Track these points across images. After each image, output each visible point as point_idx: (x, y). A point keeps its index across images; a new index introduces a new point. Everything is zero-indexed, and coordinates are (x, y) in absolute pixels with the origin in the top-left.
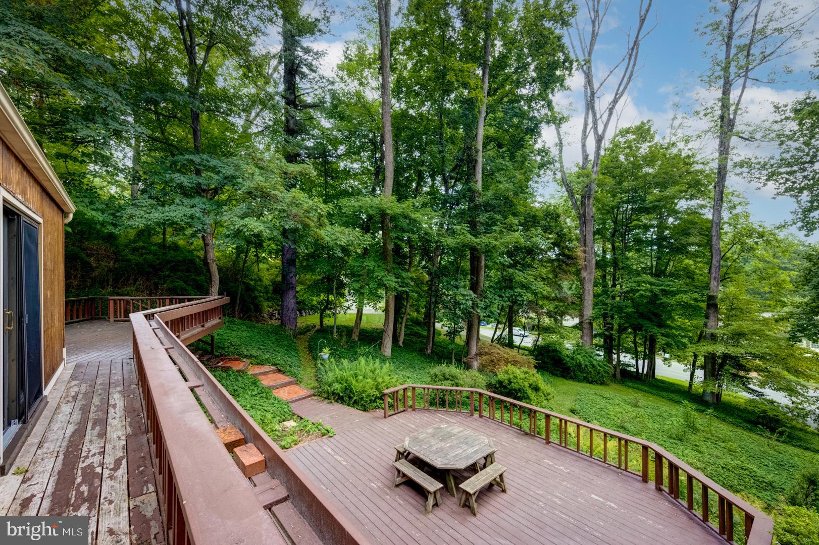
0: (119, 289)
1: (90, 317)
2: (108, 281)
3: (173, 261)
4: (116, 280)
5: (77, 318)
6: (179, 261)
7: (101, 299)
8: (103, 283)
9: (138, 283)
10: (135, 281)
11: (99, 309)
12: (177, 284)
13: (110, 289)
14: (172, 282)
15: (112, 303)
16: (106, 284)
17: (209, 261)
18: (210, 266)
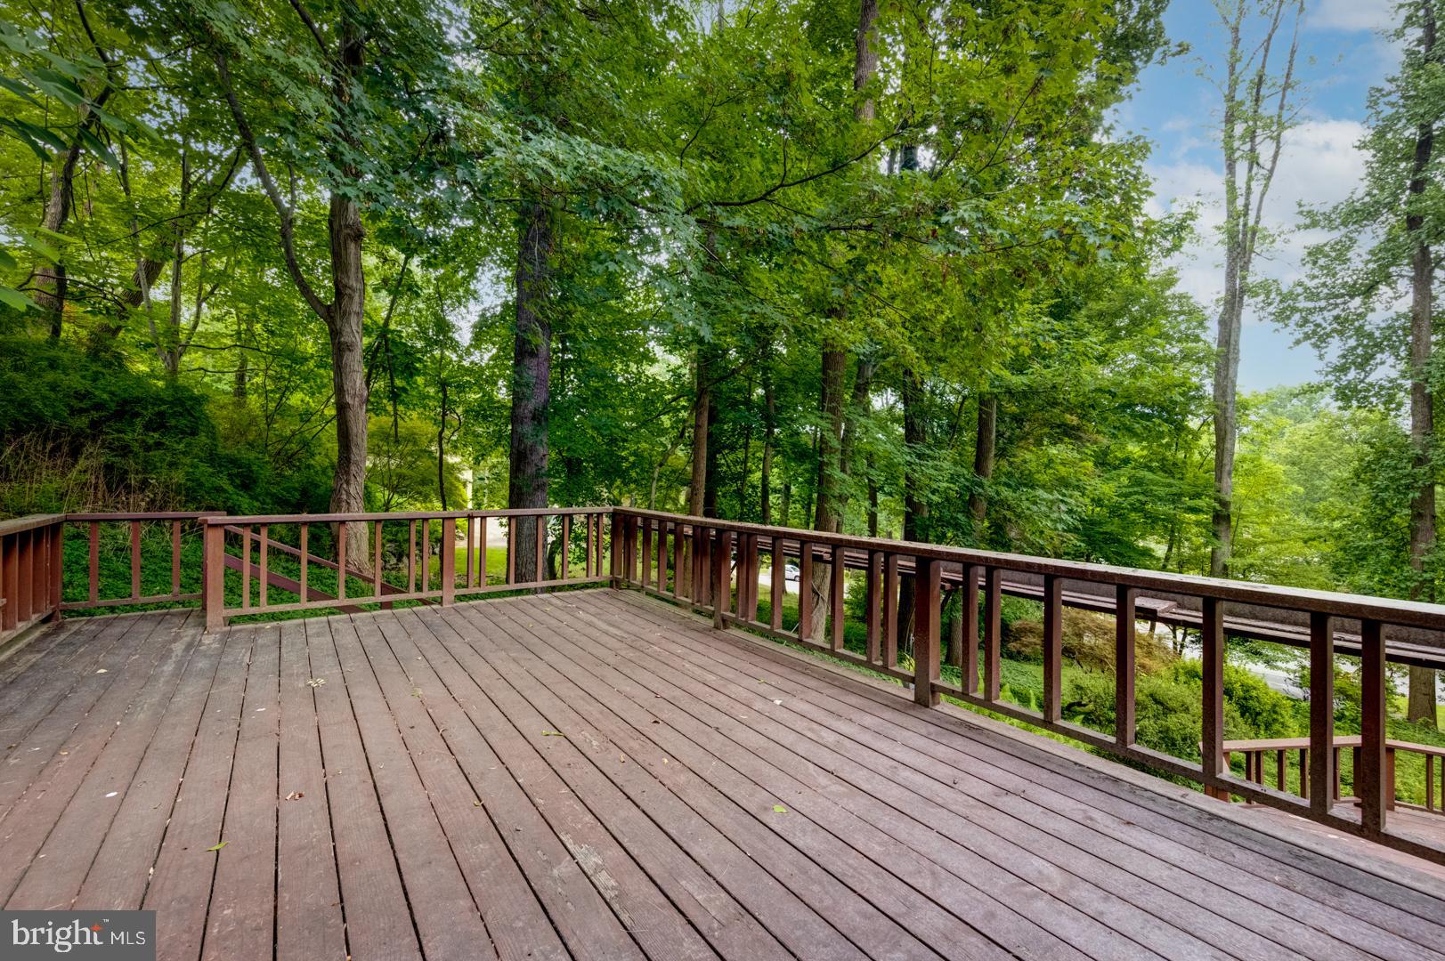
17: (349, 400)
18: (351, 414)
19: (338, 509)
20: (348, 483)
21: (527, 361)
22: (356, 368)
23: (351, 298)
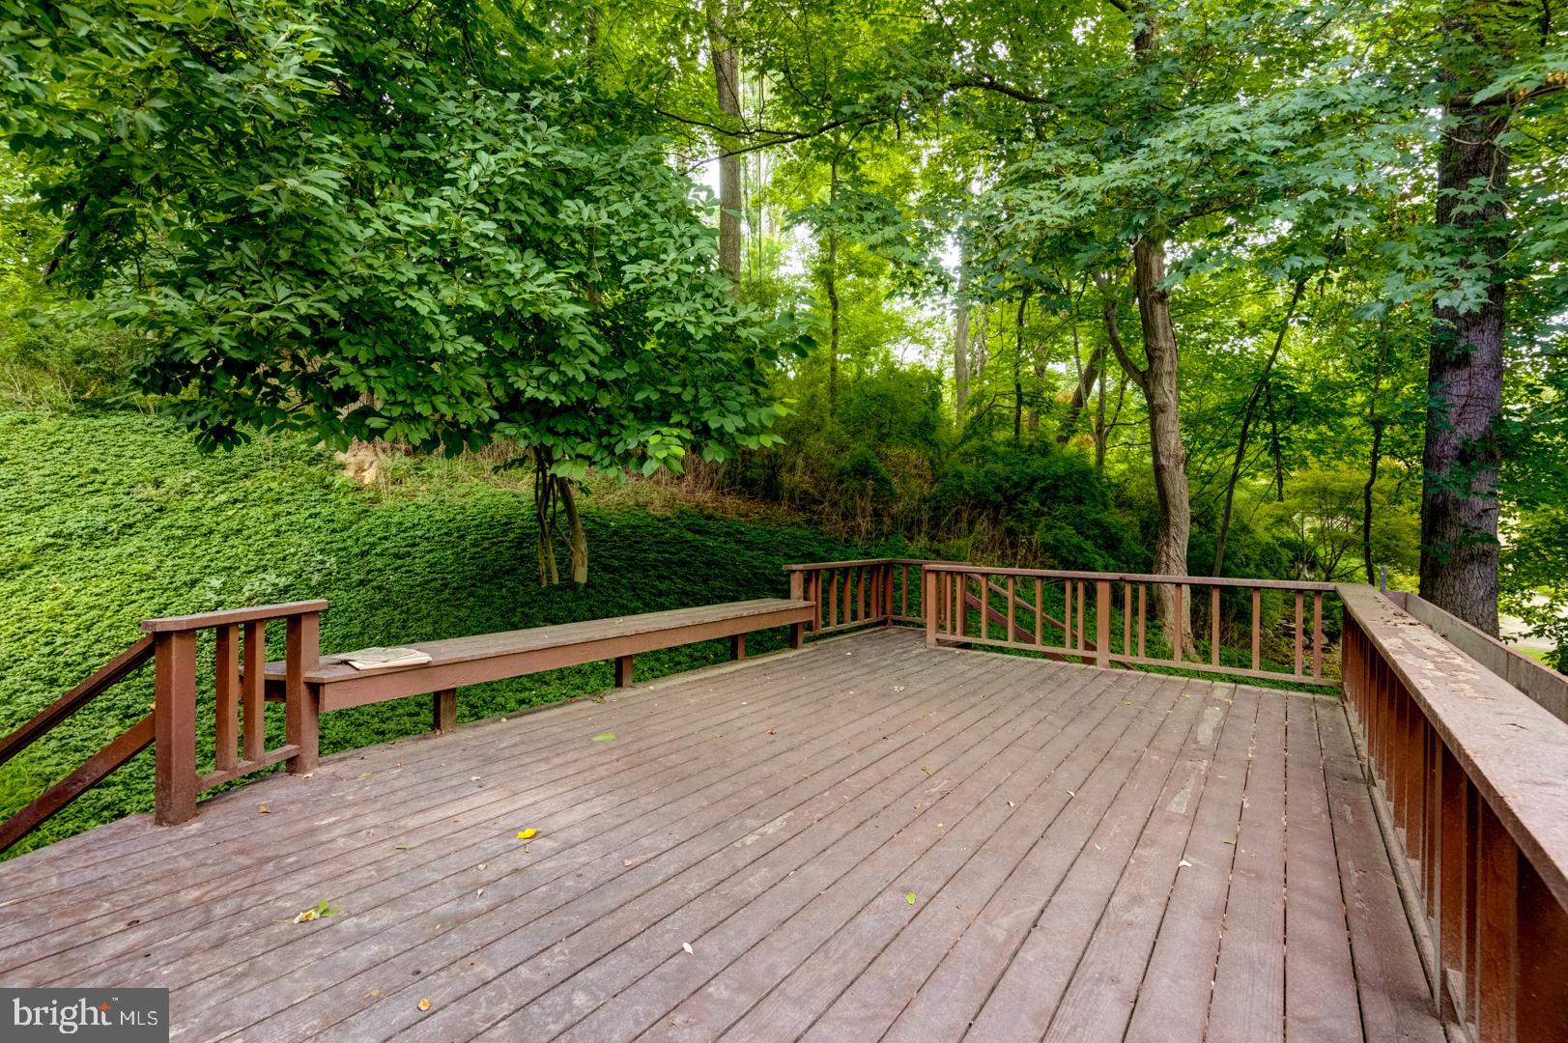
0: (939, 542)
1: (881, 618)
2: (920, 521)
3: (1043, 478)
4: (936, 522)
5: (855, 618)
6: (1057, 477)
7: (907, 565)
8: (911, 527)
9: (978, 528)
10: (971, 523)
11: (904, 592)
12: (1061, 535)
13: (923, 541)
14: (1049, 528)
15: (931, 579)
16: (915, 529)
17: (1163, 462)
18: (1166, 476)
19: (1159, 571)
20: (1168, 546)
21: (1448, 377)
22: (1170, 428)
23: (1161, 359)
